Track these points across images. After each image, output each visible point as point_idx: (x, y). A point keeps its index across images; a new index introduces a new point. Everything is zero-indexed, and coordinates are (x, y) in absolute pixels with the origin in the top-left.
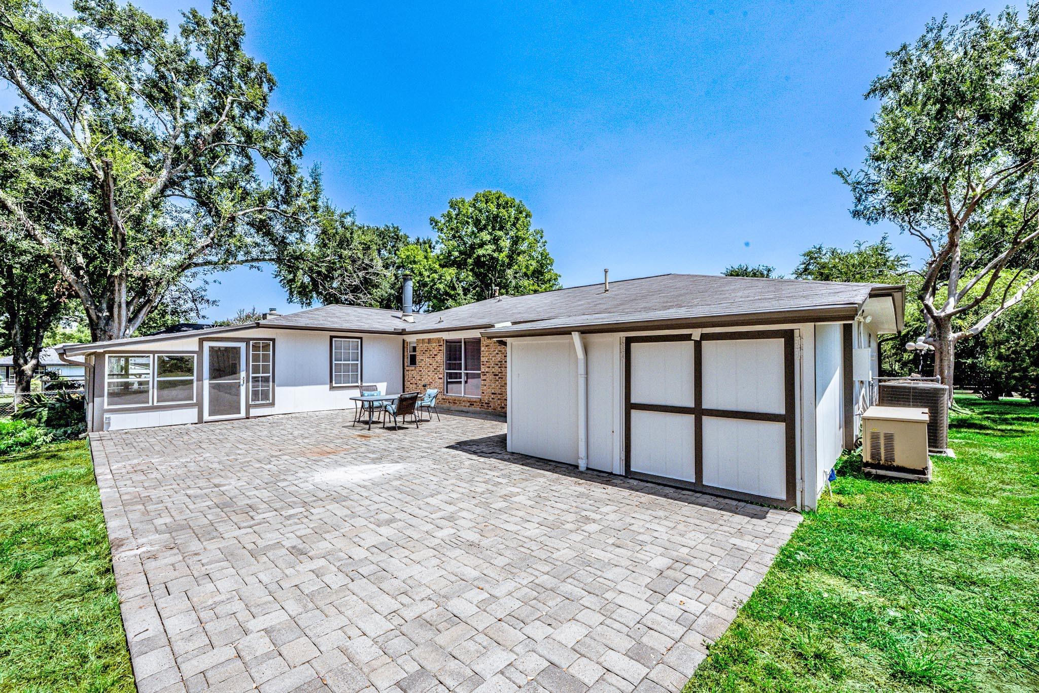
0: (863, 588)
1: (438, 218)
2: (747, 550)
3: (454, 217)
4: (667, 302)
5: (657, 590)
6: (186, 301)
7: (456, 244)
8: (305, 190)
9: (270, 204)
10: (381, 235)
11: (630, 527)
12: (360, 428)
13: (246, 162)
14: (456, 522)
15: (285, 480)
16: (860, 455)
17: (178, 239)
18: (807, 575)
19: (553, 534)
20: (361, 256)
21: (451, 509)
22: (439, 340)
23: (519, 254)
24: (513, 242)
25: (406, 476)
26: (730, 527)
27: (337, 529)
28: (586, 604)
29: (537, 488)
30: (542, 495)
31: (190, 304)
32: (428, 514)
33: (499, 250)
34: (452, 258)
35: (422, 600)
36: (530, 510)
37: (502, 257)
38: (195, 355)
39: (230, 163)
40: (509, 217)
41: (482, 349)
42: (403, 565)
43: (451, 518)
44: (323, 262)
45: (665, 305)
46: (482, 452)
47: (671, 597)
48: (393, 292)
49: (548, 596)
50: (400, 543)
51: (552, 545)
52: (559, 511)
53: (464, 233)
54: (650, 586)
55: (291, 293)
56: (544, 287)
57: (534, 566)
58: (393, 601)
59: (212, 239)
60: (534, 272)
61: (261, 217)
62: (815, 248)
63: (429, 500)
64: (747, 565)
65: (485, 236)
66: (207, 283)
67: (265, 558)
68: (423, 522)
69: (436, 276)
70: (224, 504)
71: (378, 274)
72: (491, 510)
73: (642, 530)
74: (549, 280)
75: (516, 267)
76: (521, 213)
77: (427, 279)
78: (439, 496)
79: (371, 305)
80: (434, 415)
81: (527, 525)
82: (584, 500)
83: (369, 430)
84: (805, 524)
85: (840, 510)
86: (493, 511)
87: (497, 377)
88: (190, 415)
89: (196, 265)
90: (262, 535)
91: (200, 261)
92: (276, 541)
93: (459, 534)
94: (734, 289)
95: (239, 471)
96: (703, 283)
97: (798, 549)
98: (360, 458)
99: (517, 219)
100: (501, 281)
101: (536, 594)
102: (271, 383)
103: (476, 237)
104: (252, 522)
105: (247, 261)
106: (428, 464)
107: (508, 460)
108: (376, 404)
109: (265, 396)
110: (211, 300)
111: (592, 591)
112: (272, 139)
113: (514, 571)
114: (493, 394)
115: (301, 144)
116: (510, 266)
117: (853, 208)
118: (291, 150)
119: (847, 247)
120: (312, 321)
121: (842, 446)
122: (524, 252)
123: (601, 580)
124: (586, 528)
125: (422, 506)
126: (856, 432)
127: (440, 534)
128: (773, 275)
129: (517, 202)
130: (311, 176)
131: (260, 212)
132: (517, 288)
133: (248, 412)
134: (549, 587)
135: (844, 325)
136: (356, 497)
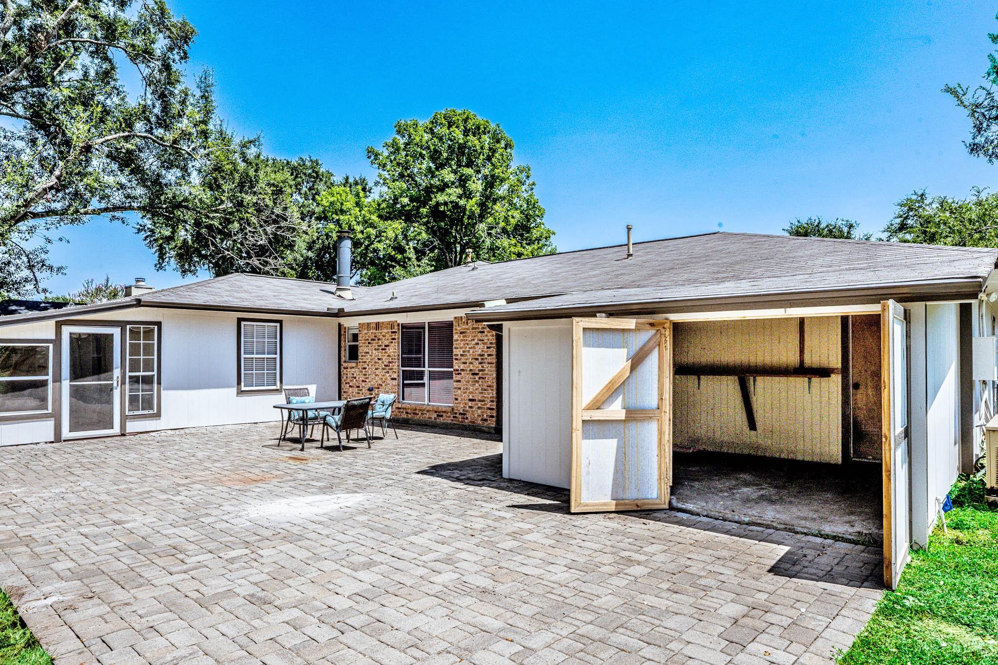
0: (990, 637)
1: (379, 149)
2: (842, 595)
3: (402, 146)
4: (718, 272)
5: (734, 640)
6: (18, 267)
7: (405, 186)
8: (190, 108)
9: (139, 127)
10: (295, 171)
11: (686, 570)
12: (288, 448)
13: (106, 66)
14: (456, 565)
15: (208, 515)
16: (981, 480)
17: (9, 178)
18: (920, 623)
19: (587, 578)
20: (270, 203)
21: (445, 549)
22: (392, 325)
23: (495, 201)
24: (487, 184)
25: (372, 509)
26: (817, 568)
27: (301, 574)
28: (647, 656)
29: (554, 523)
30: (564, 532)
31: (26, 273)
32: (416, 556)
33: (468, 195)
34: (399, 206)
35: (439, 653)
36: (550, 551)
37: (472, 205)
38: (51, 346)
39: (79, 67)
40: (482, 148)
41: (455, 337)
42: (402, 615)
43: (448, 560)
44: (216, 211)
45: (716, 276)
46: (469, 479)
47: (752, 647)
48: (310, 254)
49: (597, 648)
50: (388, 589)
51: (589, 591)
52: (590, 552)
53: (416, 170)
54: (724, 635)
55: (162, 256)
56: (529, 248)
57: (571, 615)
58: (403, 655)
59: (58, 178)
60: (516, 227)
61: (129, 146)
62: (916, 194)
63: (413, 538)
64: (843, 612)
65: (447, 175)
66: (49, 241)
67: (218, 609)
68: (412, 566)
69: (373, 232)
70: (137, 544)
71: (294, 229)
72: (499, 550)
73: (703, 574)
74: (538, 240)
75: (490, 220)
76: (498, 141)
77: (360, 236)
78: (425, 534)
79: (284, 274)
80: (391, 431)
81: (551, 568)
82: (620, 538)
83: (302, 450)
84: (913, 564)
85: (958, 549)
86: (502, 551)
87: (477, 377)
88: (44, 430)
89: (35, 215)
90: (204, 581)
91: (40, 209)
92: (225, 589)
93: (464, 579)
94: (811, 256)
95: (140, 504)
96: (765, 246)
97: (907, 594)
98: (304, 487)
99: (493, 151)
100: (470, 240)
101: (583, 646)
102: (155, 385)
103: (433, 177)
104: (185, 567)
105: (106, 210)
106: (397, 495)
107: (507, 489)
108: (311, 414)
109: (148, 403)
110: (56, 265)
111: (652, 641)
112: (144, 34)
113: (548, 620)
114: (470, 400)
115: (186, 42)
116: (482, 217)
117: (969, 140)
118: (171, 49)
119: (963, 196)
120: (212, 297)
121: (958, 469)
122: (504, 198)
123: (661, 629)
124: (629, 571)
125: (405, 547)
126: (977, 451)
127: (438, 579)
128: (857, 233)
129: (492, 126)
130: (199, 87)
131: (126, 139)
132: (492, 249)
133: (123, 426)
134: (597, 637)
135: (961, 304)
136: (314, 536)
